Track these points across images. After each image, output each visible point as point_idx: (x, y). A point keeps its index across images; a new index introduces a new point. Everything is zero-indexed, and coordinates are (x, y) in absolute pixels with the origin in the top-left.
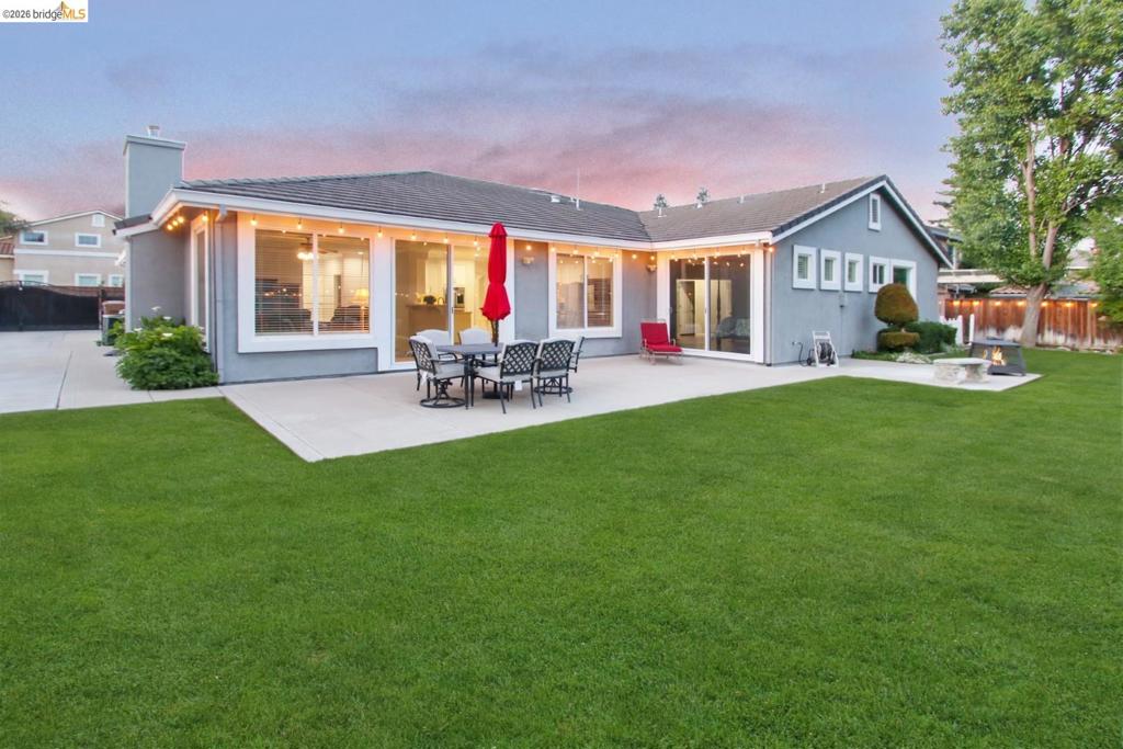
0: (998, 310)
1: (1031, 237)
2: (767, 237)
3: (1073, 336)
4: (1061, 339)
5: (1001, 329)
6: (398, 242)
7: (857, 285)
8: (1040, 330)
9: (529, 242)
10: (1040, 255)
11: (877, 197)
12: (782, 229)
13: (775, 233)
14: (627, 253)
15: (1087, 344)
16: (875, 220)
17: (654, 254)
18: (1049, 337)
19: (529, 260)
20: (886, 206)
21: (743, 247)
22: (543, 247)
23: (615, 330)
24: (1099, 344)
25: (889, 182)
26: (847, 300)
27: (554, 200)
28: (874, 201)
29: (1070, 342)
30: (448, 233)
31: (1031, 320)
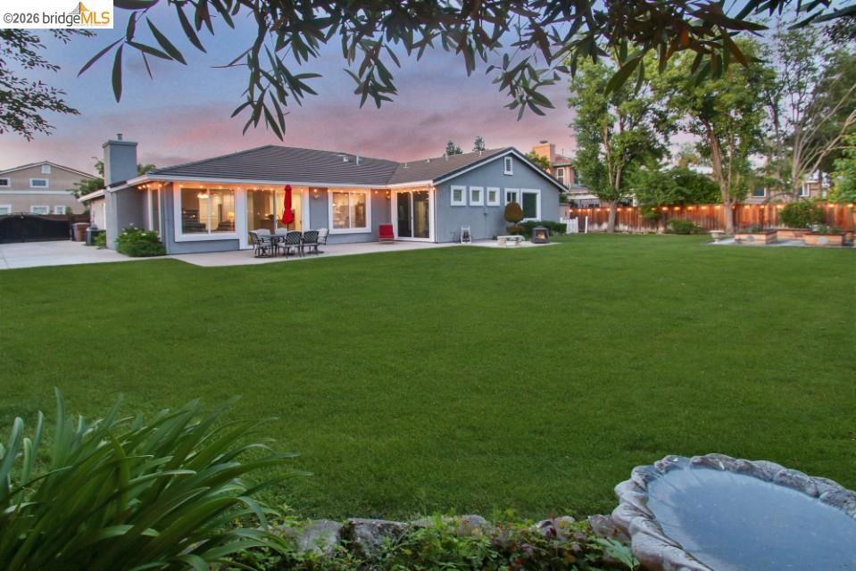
0: (599, 213)
1: (610, 174)
2: (430, 182)
3: (632, 226)
4: (626, 228)
5: (600, 224)
6: (249, 191)
7: (497, 202)
8: (616, 223)
9: (316, 188)
10: (614, 183)
11: (511, 158)
12: (439, 179)
13: (435, 181)
14: (373, 190)
15: (638, 230)
16: (508, 169)
17: (389, 190)
18: (621, 227)
19: (316, 197)
20: (516, 162)
21: (423, 187)
22: (325, 189)
23: (368, 228)
24: (643, 229)
25: (515, 150)
26: (487, 211)
27: (345, 160)
28: (508, 161)
29: (630, 229)
30: (272, 185)
31: (611, 219)
